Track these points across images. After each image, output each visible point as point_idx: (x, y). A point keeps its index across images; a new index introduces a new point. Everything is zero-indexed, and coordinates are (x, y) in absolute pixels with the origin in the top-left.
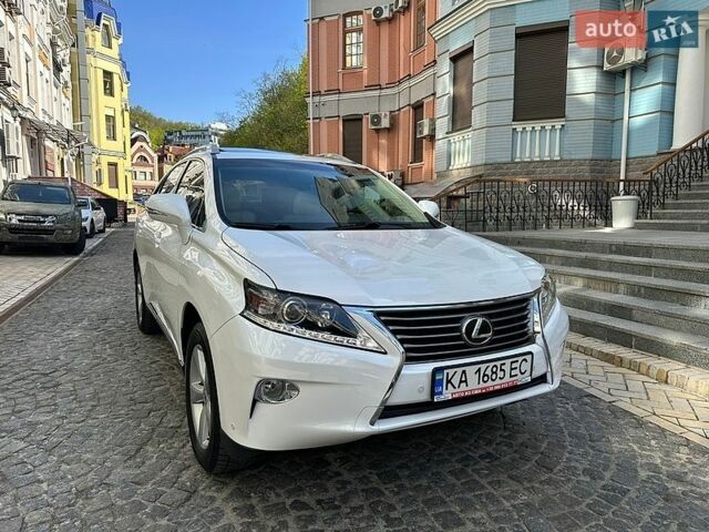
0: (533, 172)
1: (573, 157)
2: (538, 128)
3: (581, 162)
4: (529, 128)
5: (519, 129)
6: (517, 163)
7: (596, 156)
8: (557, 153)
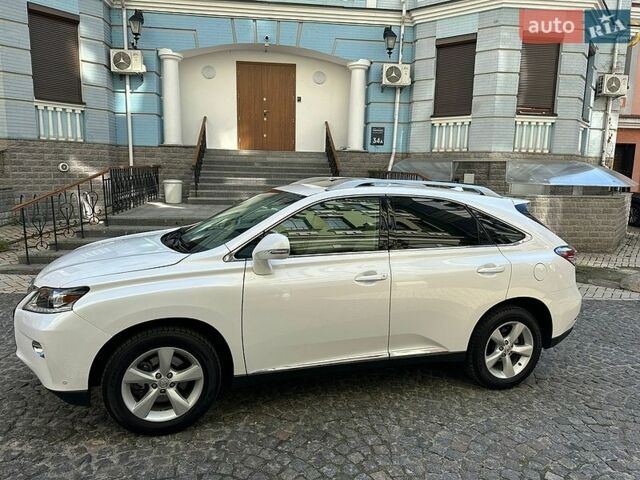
0: (61, 152)
1: (95, 141)
2: (59, 109)
3: (102, 146)
4: (50, 108)
5: (41, 107)
6: (44, 141)
7: (113, 142)
8: (79, 135)
